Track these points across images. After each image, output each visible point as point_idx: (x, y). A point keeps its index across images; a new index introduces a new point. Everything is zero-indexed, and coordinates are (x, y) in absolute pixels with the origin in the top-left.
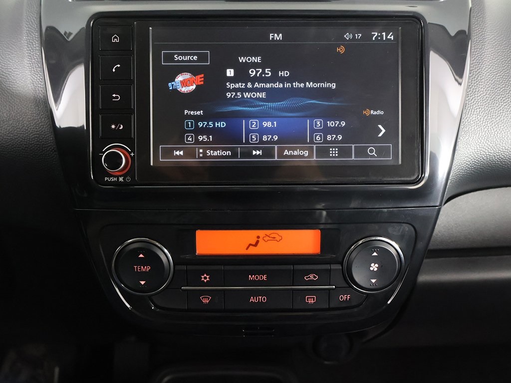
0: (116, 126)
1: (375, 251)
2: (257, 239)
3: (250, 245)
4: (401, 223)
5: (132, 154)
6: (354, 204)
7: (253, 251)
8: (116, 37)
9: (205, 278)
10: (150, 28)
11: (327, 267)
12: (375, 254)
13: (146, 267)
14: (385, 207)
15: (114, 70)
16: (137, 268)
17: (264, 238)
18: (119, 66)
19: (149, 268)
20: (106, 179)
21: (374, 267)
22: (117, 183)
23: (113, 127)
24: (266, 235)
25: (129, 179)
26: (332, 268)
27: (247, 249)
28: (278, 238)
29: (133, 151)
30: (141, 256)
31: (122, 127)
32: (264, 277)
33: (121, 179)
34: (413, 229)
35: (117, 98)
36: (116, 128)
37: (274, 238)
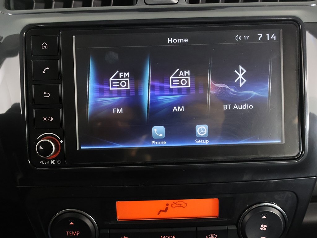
0: (47, 118)
1: (264, 215)
2: (167, 206)
3: (161, 211)
4: (285, 191)
5: (61, 141)
6: (246, 178)
7: (163, 216)
8: (45, 45)
10: (74, 36)
11: (225, 228)
12: (264, 217)
13: (76, 232)
14: (272, 180)
15: (44, 72)
16: (69, 233)
17: (172, 206)
18: (48, 68)
19: (78, 233)
20: (40, 162)
21: (264, 227)
22: (50, 166)
23: (45, 119)
24: (174, 203)
25: (59, 162)
26: (228, 229)
27: (158, 214)
28: (183, 205)
29: (62, 138)
30: (72, 223)
31: (52, 119)
32: (173, 237)
33: (53, 162)
34: (294, 195)
35: (47, 95)
36: (47, 120)
37: (180, 205)
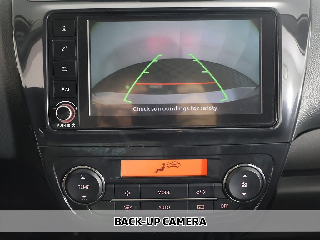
0: (65, 89)
1: (245, 174)
2: (163, 166)
3: (158, 170)
4: (263, 154)
5: (76, 108)
6: (230, 142)
7: (160, 174)
8: (64, 28)
9: (128, 193)
10: (88, 21)
11: (212, 185)
12: (245, 176)
13: (86, 186)
14: (253, 144)
15: (63, 50)
16: (80, 186)
17: (168, 165)
18: (66, 47)
19: (88, 186)
20: (58, 125)
21: (245, 185)
22: (66, 129)
23: (63, 89)
24: (169, 163)
25: (74, 125)
26: (215, 185)
28: (177, 165)
29: (77, 106)
30: (83, 178)
31: (69, 90)
32: (168, 192)
33: (69, 126)
34: (271, 158)
35: (65, 69)
36: (65, 90)
37: (175, 165)
